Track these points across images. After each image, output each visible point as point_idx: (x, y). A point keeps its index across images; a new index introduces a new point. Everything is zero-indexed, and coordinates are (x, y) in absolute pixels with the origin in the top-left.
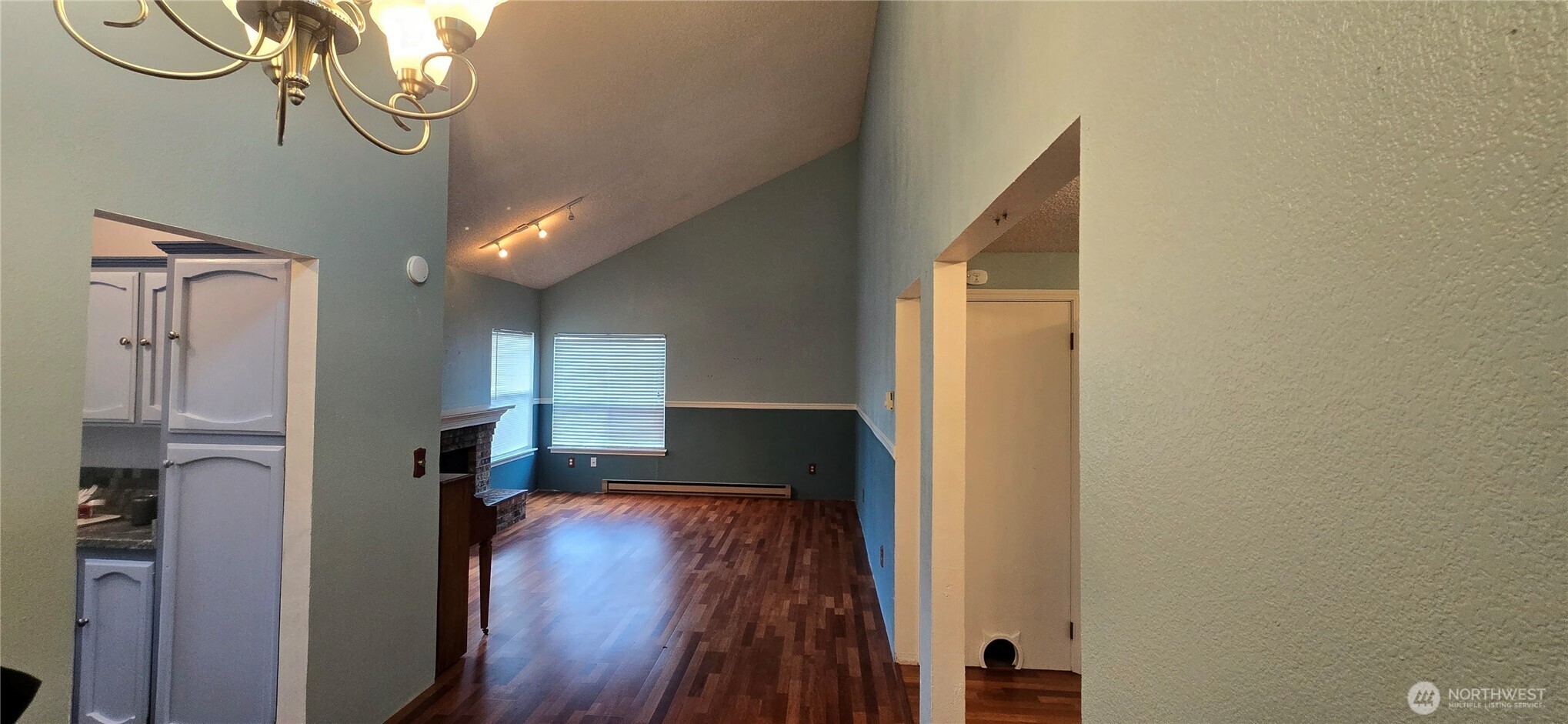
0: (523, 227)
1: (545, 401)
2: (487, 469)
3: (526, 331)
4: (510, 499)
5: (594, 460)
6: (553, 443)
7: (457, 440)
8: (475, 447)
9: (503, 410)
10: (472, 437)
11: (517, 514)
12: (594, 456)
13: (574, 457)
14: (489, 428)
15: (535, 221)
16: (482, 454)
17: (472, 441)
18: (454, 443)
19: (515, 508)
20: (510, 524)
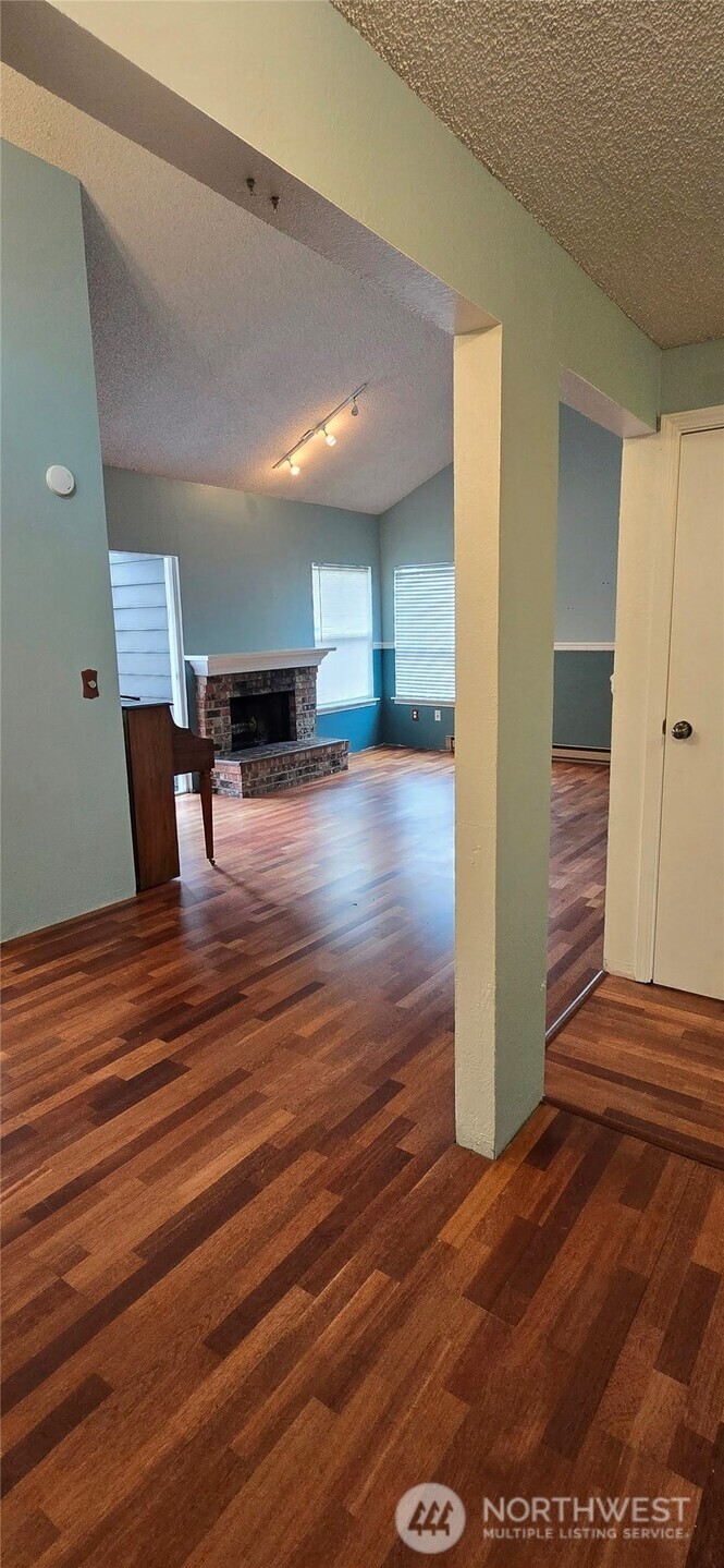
0: (309, 434)
1: (387, 646)
2: (311, 716)
3: (356, 564)
4: (325, 747)
5: (437, 713)
6: (397, 693)
7: (269, 682)
8: (294, 691)
9: (324, 652)
10: (288, 681)
11: (335, 763)
12: (438, 708)
13: (417, 709)
14: (309, 672)
15: (321, 425)
16: (303, 699)
17: (289, 685)
18: (265, 686)
19: (334, 760)
20: (327, 773)
